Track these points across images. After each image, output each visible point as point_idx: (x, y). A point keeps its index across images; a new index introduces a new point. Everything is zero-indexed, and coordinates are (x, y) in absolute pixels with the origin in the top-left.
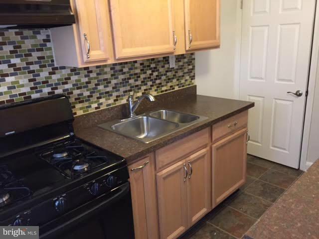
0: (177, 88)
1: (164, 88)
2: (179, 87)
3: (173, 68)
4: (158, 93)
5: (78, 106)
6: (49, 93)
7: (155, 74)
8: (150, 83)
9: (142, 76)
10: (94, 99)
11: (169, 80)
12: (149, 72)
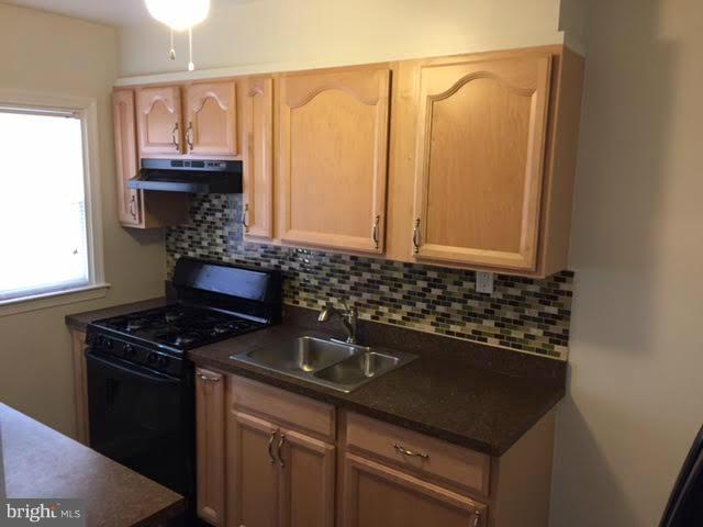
0: (493, 343)
1: (455, 328)
2: (501, 343)
3: (488, 295)
4: (436, 330)
5: (303, 294)
6: (276, 266)
7: (436, 292)
8: (421, 306)
9: (407, 287)
10: (322, 293)
11: (471, 316)
12: (422, 284)
